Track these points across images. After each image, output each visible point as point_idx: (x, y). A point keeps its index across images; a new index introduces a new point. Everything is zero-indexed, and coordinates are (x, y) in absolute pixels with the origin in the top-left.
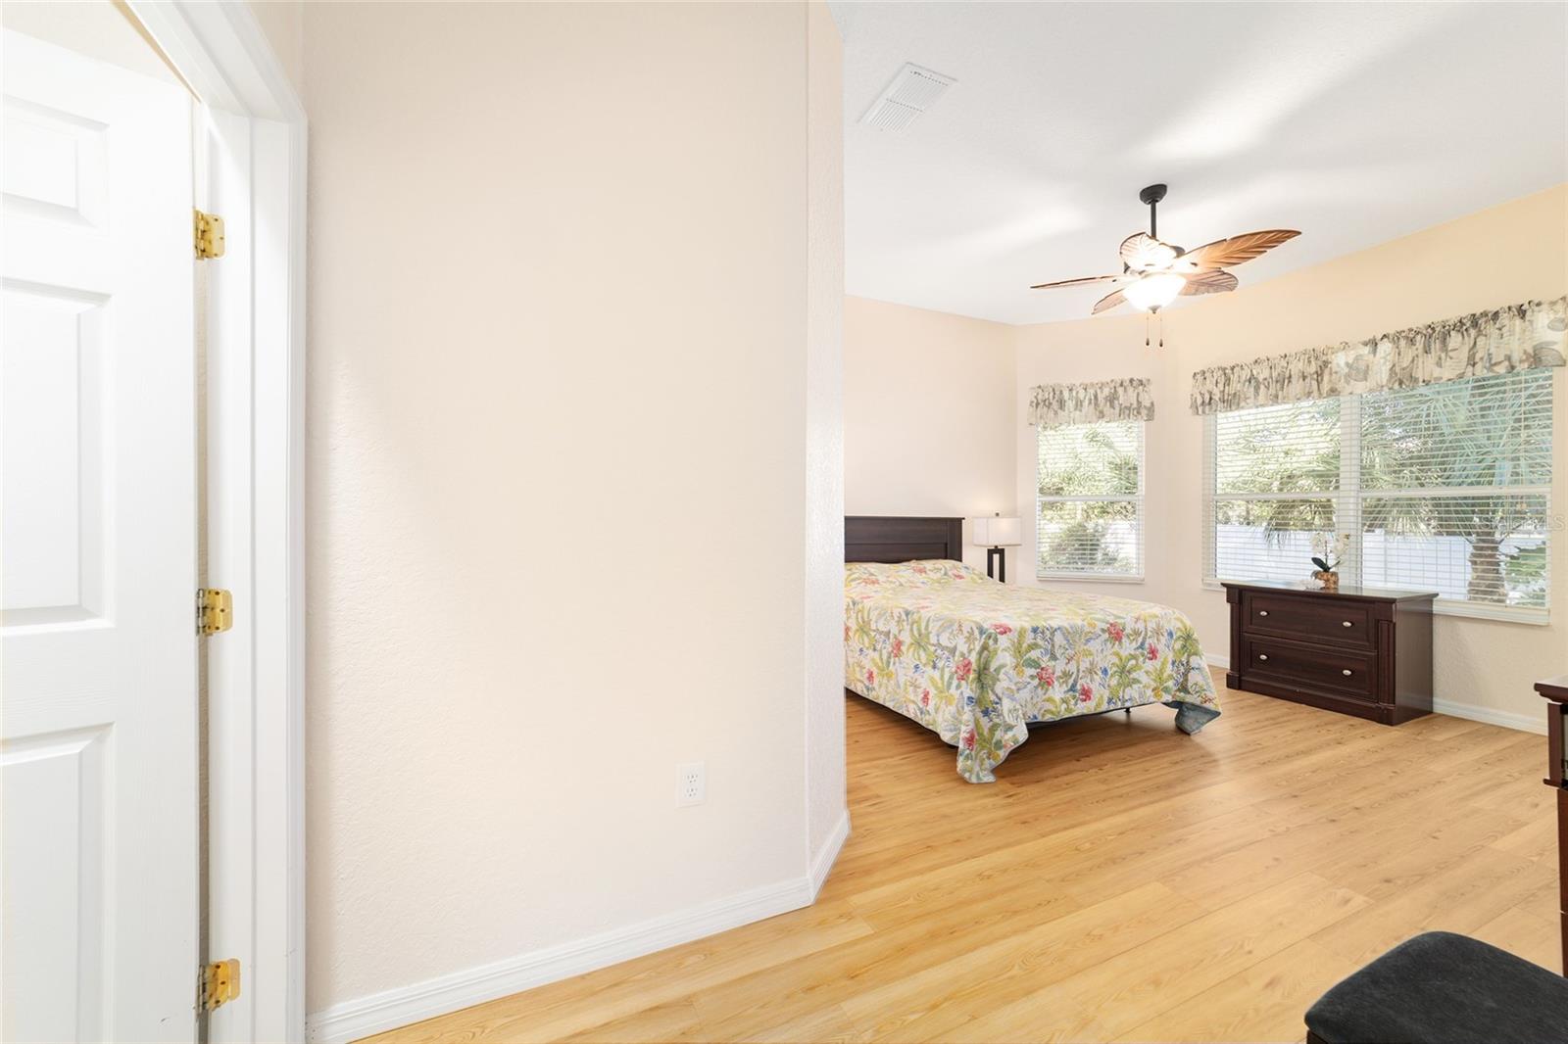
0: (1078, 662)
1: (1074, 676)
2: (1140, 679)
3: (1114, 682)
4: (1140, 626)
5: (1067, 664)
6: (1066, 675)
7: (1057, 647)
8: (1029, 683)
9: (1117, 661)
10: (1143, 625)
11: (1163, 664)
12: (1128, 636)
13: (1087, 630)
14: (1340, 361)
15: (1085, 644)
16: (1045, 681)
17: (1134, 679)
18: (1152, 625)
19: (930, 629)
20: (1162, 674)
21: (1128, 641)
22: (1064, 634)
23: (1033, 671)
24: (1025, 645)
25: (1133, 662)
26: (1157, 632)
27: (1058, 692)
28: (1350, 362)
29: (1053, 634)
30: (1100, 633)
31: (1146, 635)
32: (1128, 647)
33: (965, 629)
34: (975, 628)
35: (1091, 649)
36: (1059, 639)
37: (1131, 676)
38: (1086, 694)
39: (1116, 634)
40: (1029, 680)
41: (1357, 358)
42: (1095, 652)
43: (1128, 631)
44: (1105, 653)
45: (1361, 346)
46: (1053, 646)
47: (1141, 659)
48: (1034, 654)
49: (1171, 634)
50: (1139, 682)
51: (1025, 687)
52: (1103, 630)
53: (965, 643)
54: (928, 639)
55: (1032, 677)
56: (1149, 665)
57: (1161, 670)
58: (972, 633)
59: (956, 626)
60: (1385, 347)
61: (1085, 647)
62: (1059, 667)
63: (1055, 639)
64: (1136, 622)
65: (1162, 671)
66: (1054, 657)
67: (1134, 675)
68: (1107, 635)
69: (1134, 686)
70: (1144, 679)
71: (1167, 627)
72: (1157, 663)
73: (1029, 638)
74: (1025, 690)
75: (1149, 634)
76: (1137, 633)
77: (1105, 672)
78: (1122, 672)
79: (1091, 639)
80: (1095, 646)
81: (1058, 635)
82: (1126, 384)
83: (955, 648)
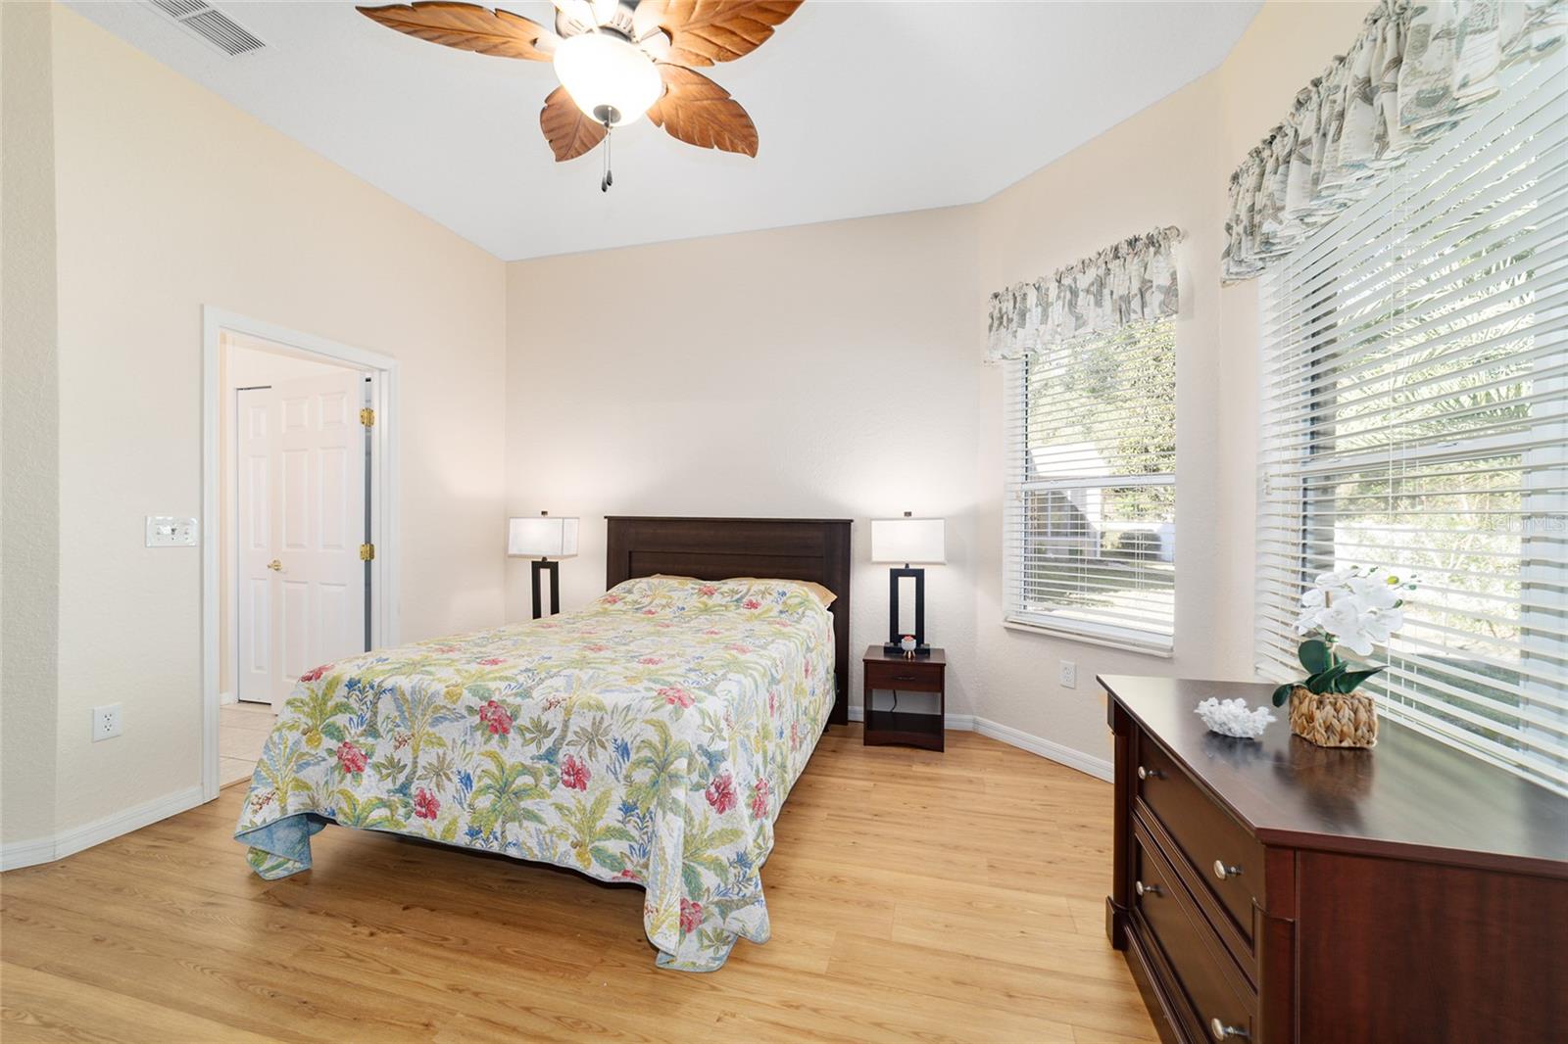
0: (415, 750)
1: (407, 770)
2: (544, 816)
3: (484, 802)
4: (554, 719)
5: (397, 748)
6: (394, 766)
7: (380, 719)
8: (324, 760)
9: (492, 767)
10: (561, 717)
11: (598, 802)
12: (521, 730)
13: (440, 701)
15: (432, 725)
16: (351, 765)
17: (528, 812)
18: (581, 722)
20: (594, 820)
21: (520, 740)
22: (396, 700)
23: (334, 744)
24: (331, 704)
25: (528, 780)
26: (593, 738)
27: (368, 788)
29: (378, 696)
30: (465, 713)
31: (563, 737)
32: (517, 751)
35: (443, 736)
36: (386, 705)
37: (523, 804)
38: (428, 807)
39: (496, 721)
40: (325, 754)
42: (449, 744)
43: (523, 720)
44: (469, 749)
46: (375, 714)
47: (546, 780)
48: (341, 720)
49: (624, 750)
50: (536, 818)
51: (318, 763)
52: (470, 709)
55: (330, 751)
56: (565, 795)
57: (593, 812)
61: (431, 730)
62: (383, 749)
63: (379, 705)
64: (545, 709)
65: (593, 815)
66: (372, 731)
67: (527, 804)
68: (477, 719)
69: (526, 823)
70: (552, 818)
71: (618, 732)
72: (587, 798)
73: (340, 695)
74: (317, 768)
75: (570, 736)
76: (541, 730)
77: (467, 781)
78: (501, 791)
79: (444, 718)
80: (450, 731)
81: (386, 698)
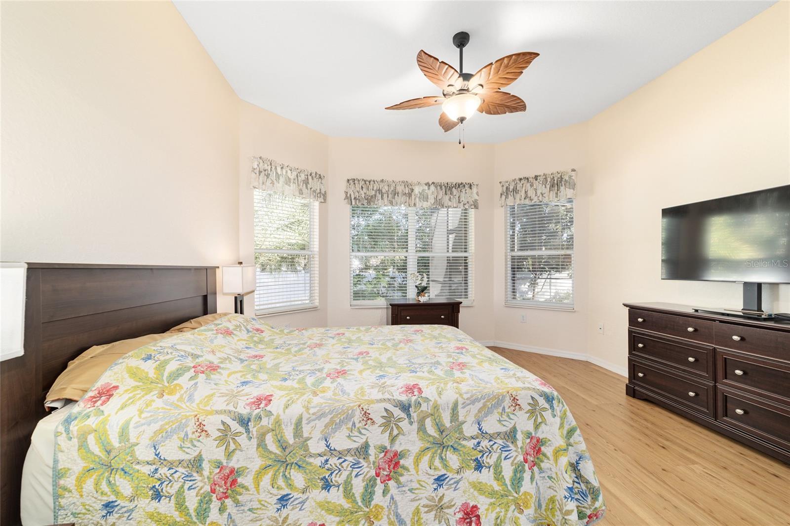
14: (417, 190)
19: (461, 418)
28: (421, 191)
33: (524, 402)
34: (537, 397)
41: (423, 190)
45: (424, 185)
53: (529, 419)
54: (461, 432)
58: (534, 403)
59: (507, 402)
60: (432, 187)
82: (314, 175)
83: (514, 431)
